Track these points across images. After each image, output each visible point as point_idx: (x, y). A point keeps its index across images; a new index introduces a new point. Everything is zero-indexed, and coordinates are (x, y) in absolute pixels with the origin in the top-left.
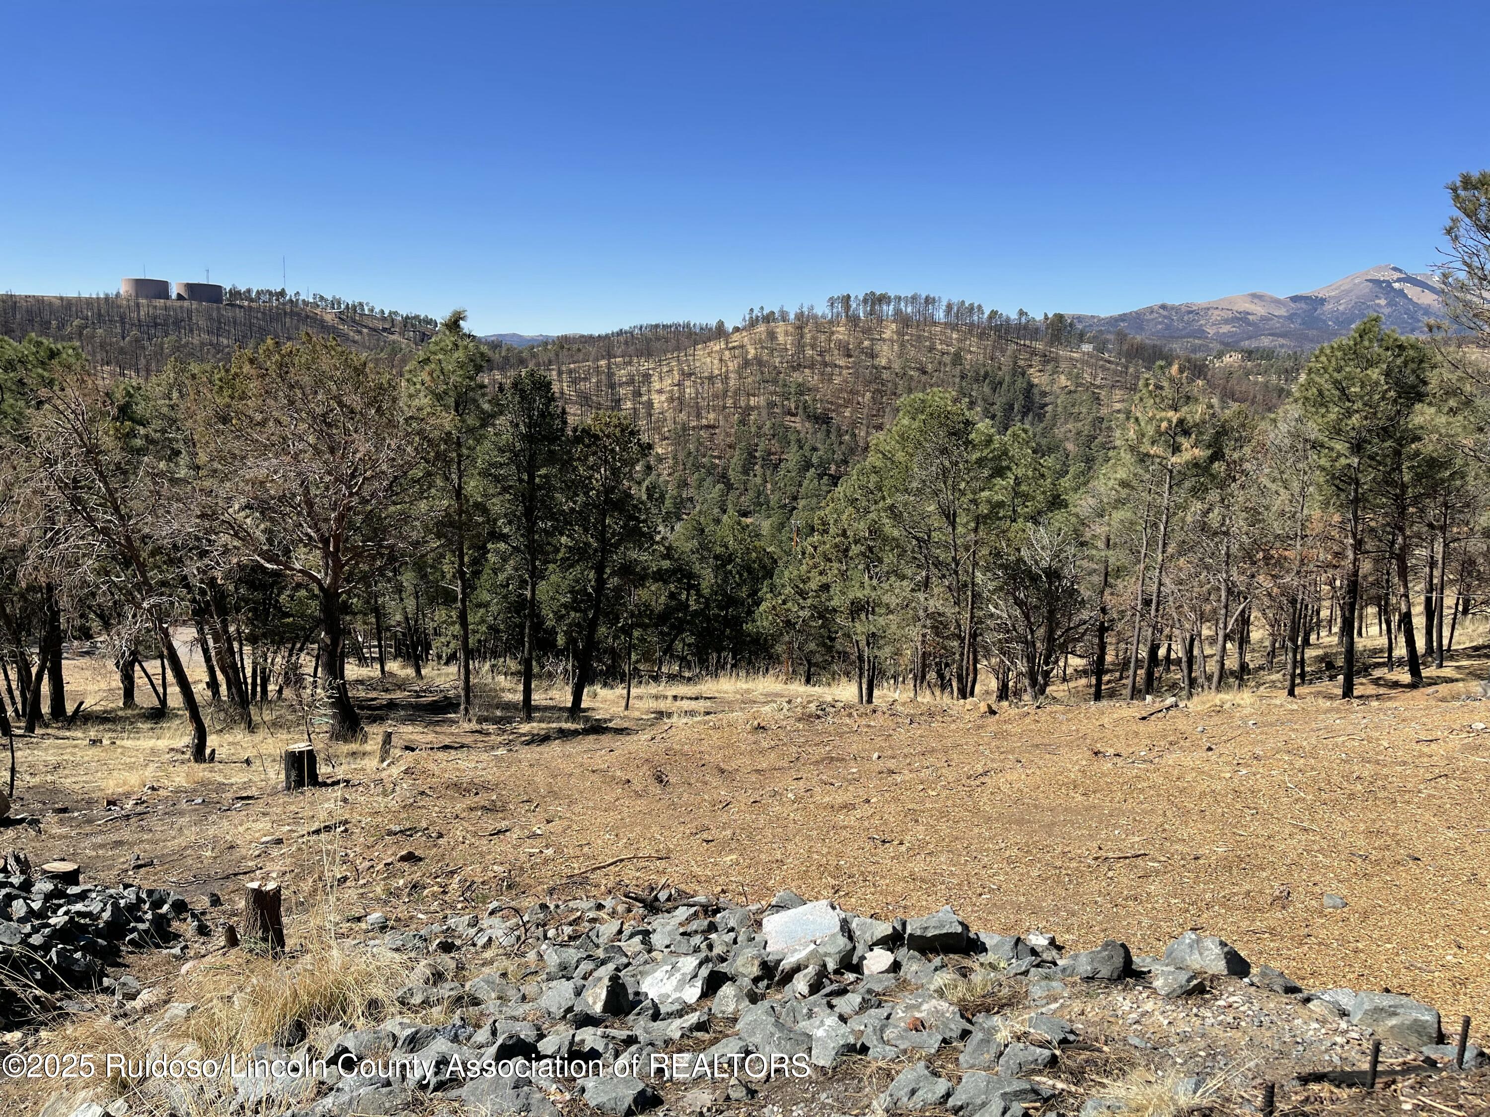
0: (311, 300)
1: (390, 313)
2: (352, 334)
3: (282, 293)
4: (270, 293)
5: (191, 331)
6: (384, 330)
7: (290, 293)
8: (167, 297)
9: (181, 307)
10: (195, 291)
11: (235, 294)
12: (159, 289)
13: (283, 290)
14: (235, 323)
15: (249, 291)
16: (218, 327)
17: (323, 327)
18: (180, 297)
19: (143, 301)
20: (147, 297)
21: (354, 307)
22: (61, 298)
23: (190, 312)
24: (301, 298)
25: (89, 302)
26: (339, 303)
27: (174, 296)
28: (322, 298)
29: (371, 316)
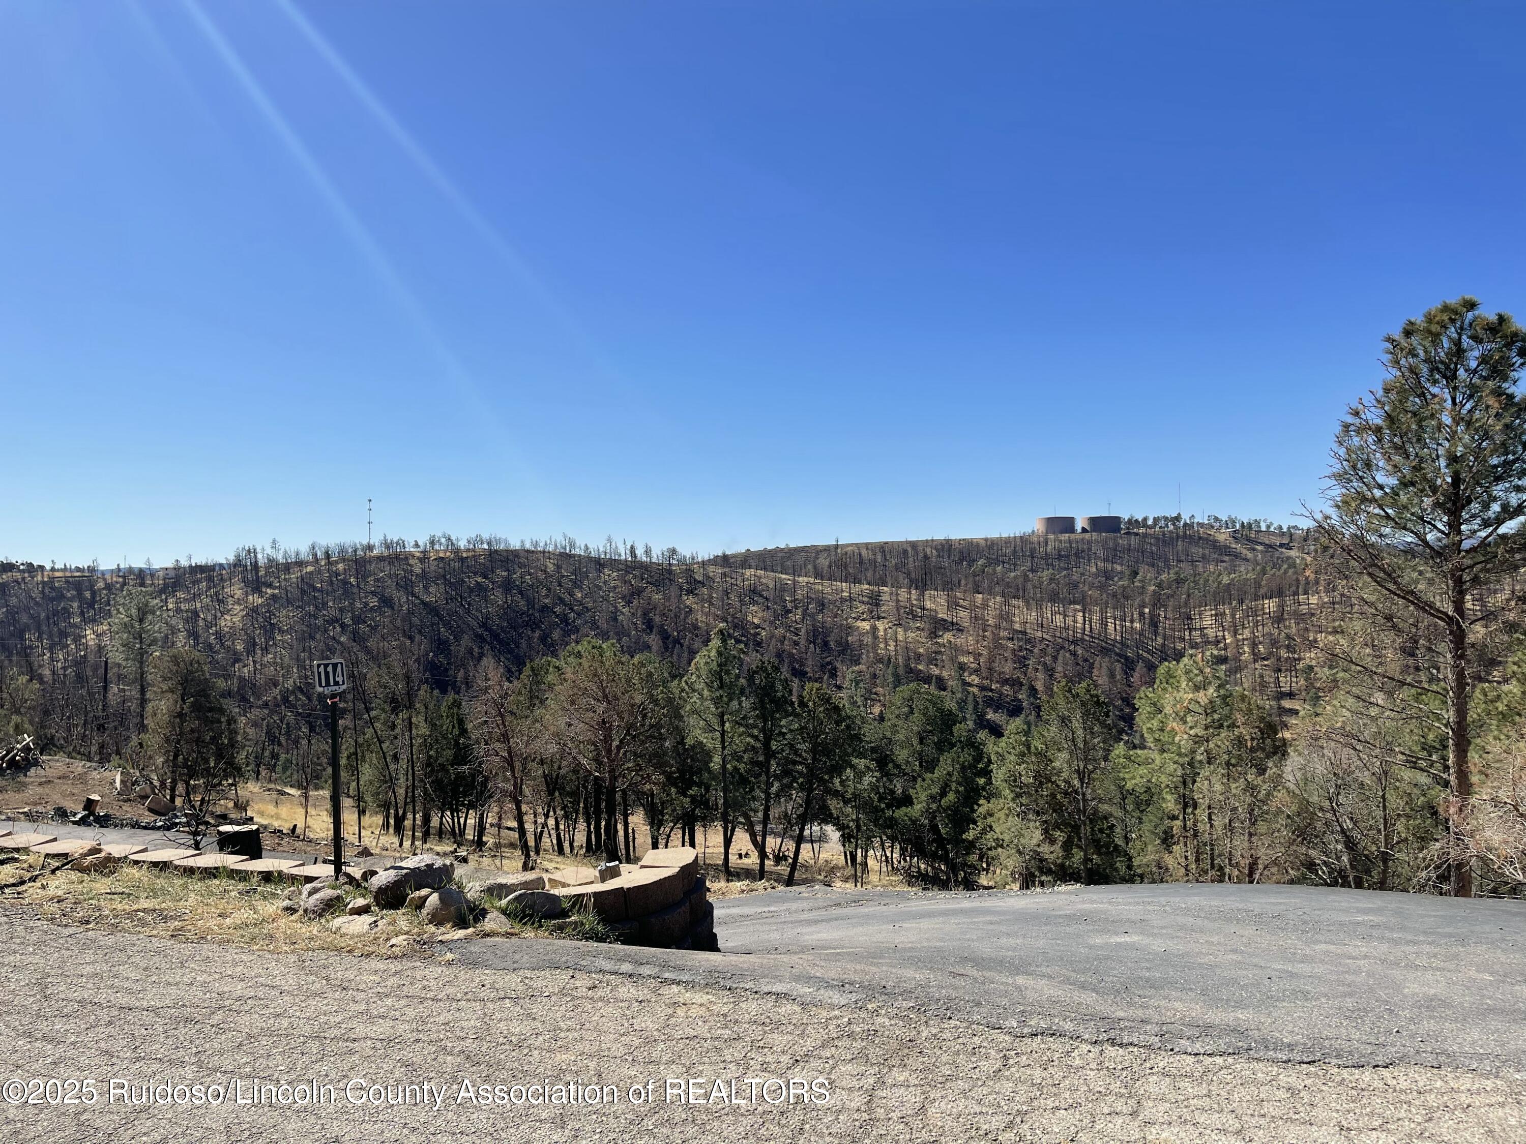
0: (1206, 522)
1: (1289, 528)
2: (1245, 552)
3: (1178, 518)
4: (1166, 519)
5: (1089, 560)
6: (1281, 545)
7: (1186, 518)
8: (1072, 530)
9: (1083, 539)
10: (1097, 523)
11: (1132, 523)
12: (1066, 524)
13: (1179, 515)
14: (1129, 550)
15: (1145, 519)
16: (1114, 554)
17: (1215, 547)
18: (1084, 530)
19: (1051, 537)
20: (1054, 533)
21: (1250, 525)
22: (986, 540)
23: (1089, 542)
24: (1196, 521)
25: (1008, 541)
26: (1234, 522)
27: (1079, 530)
28: (1216, 519)
29: (1268, 532)
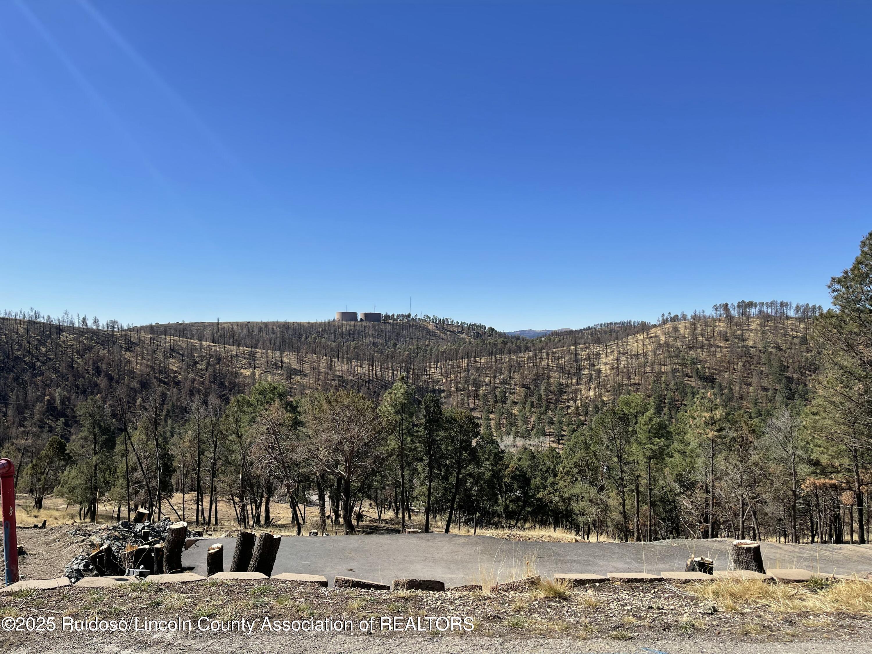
0: (423, 318)
1: (461, 323)
2: (442, 335)
3: (409, 315)
4: (403, 315)
5: (365, 337)
6: (458, 332)
7: (413, 315)
8: (356, 320)
9: (362, 325)
10: (369, 317)
11: (387, 317)
13: (410, 313)
14: (386, 332)
15: (393, 315)
16: (378, 334)
17: (427, 332)
18: (362, 320)
19: (345, 323)
20: (346, 321)
21: (444, 321)
22: (309, 323)
23: (365, 327)
24: (418, 317)
25: (321, 324)
26: (436, 319)
27: (359, 319)
28: (428, 317)
29: (452, 325)
